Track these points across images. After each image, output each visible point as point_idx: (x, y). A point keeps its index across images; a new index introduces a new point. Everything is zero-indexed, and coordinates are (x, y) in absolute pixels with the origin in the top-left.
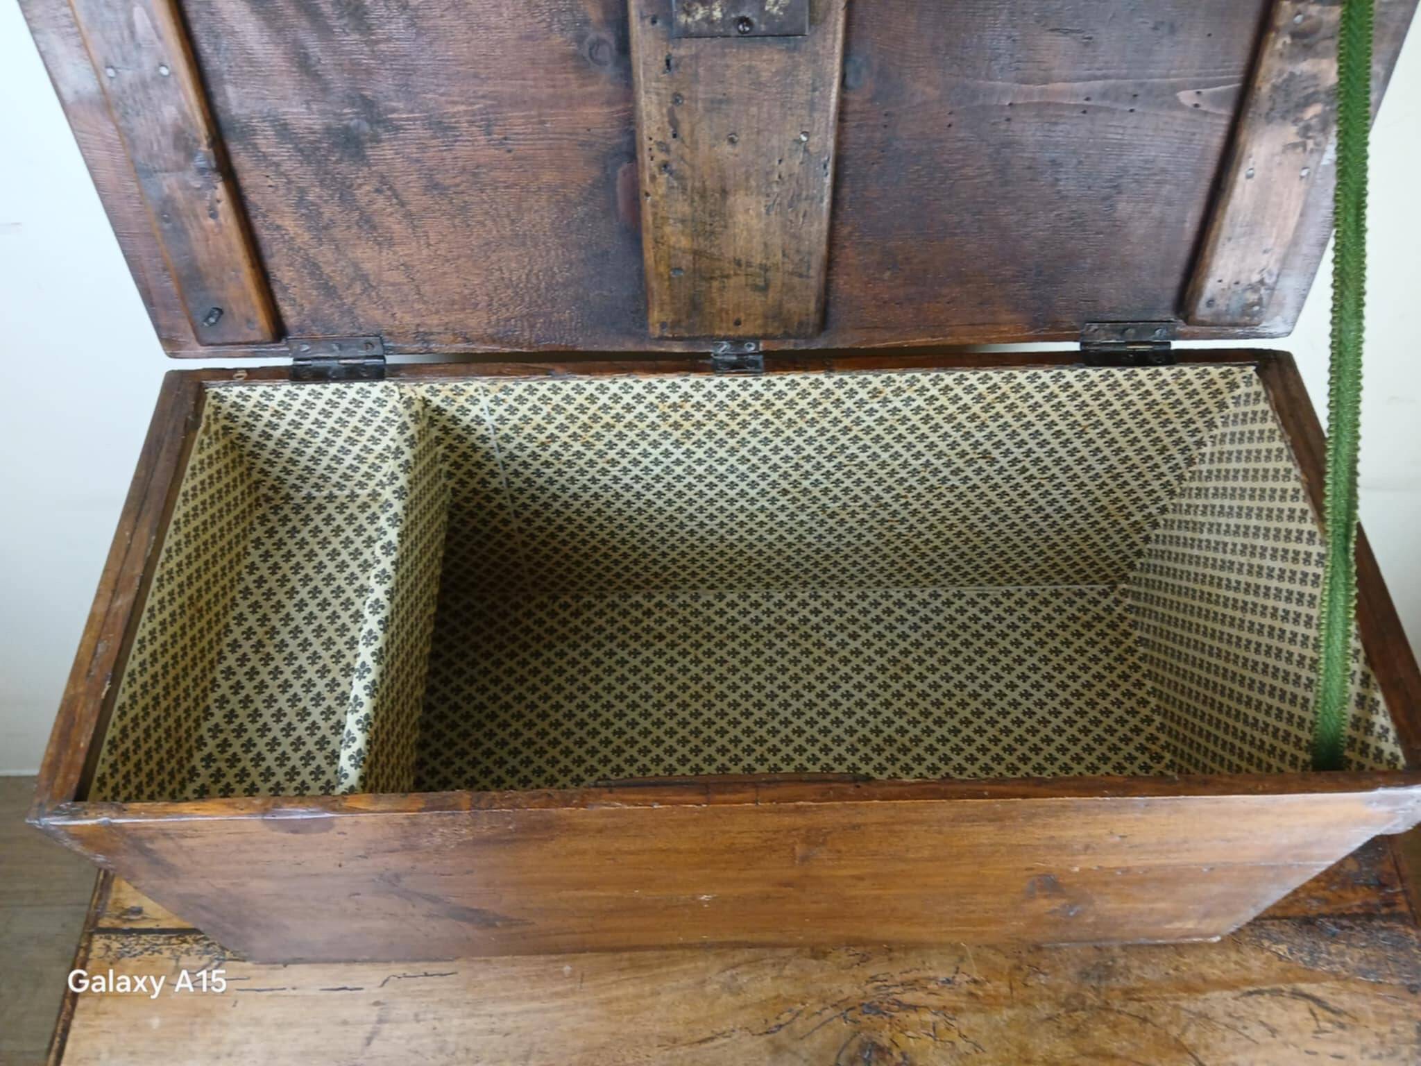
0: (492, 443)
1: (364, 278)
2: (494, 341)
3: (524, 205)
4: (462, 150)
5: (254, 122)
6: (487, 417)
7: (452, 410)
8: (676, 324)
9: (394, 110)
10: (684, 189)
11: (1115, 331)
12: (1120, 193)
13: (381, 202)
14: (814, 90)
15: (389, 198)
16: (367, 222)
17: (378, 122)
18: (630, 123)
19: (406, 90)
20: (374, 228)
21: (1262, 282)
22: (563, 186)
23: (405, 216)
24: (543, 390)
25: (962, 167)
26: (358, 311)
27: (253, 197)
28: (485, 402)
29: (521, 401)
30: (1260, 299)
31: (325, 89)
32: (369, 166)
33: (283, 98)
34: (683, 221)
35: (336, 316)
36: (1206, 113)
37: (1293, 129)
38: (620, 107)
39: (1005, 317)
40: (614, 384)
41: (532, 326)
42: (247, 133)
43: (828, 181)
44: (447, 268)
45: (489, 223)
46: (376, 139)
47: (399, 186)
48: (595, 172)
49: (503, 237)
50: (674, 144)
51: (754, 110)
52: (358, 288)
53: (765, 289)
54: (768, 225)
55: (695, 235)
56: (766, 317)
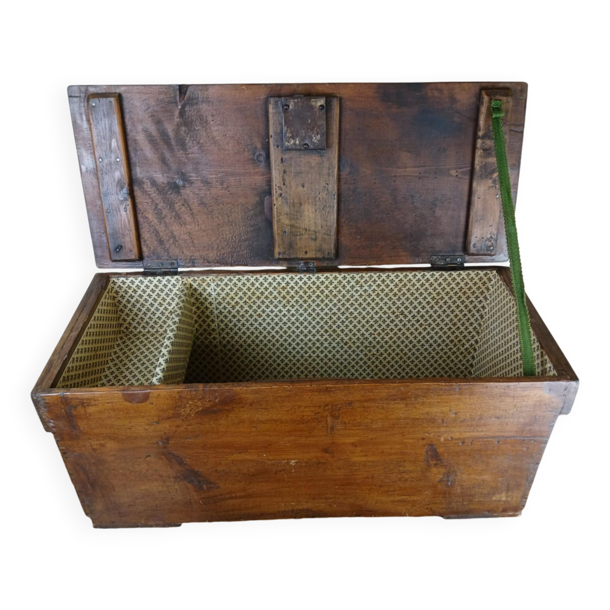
0: (214, 306)
1: (174, 237)
2: (218, 262)
3: (233, 210)
4: (214, 191)
5: (144, 180)
6: (213, 293)
7: (200, 290)
8: (284, 253)
9: (191, 177)
10: (287, 203)
11: (442, 259)
12: (436, 206)
13: (183, 209)
14: (329, 169)
15: (186, 208)
16: (178, 217)
17: (186, 181)
18: (269, 182)
19: (196, 170)
20: (180, 218)
21: (491, 237)
22: (246, 204)
23: (191, 214)
24: (235, 280)
25: (381, 198)
26: (170, 250)
27: (139, 206)
28: (213, 285)
29: (226, 285)
30: (492, 244)
31: (170, 169)
32: (181, 196)
33: (155, 172)
34: (287, 214)
35: (162, 252)
36: (460, 178)
37: (490, 181)
38: (266, 176)
39: (402, 254)
40: (261, 277)
41: (232, 256)
42: (141, 183)
43: (336, 201)
44: (204, 234)
45: (220, 217)
46: (184, 186)
47: (190, 203)
48: (257, 199)
49: (224, 222)
50: (284, 187)
51: (310, 176)
52: (171, 241)
53: (315, 239)
54: (315, 216)
55: (291, 219)
56: (316, 251)
